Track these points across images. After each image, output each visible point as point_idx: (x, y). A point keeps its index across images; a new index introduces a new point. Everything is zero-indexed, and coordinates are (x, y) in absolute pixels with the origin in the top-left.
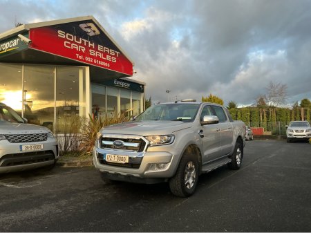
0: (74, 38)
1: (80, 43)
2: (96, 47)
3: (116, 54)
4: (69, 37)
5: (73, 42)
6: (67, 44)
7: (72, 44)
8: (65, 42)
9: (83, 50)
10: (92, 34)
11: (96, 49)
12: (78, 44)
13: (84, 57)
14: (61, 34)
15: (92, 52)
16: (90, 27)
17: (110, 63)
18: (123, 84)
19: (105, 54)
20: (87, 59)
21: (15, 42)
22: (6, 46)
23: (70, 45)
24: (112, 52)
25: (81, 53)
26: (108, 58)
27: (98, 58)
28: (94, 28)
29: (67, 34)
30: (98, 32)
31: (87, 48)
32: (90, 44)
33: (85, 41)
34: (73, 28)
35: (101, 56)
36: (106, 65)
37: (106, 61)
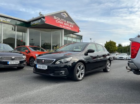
0: (59, 19)
2: (66, 22)
4: (58, 19)
5: (59, 20)
6: (57, 21)
9: (62, 23)
10: (65, 17)
11: (66, 23)
12: (61, 21)
14: (55, 18)
15: (65, 24)
16: (64, 14)
17: (71, 28)
18: (74, 36)
19: (69, 24)
20: (63, 26)
21: (40, 21)
22: (36, 23)
23: (58, 22)
24: (72, 23)
25: (61, 24)
26: (70, 26)
27: (67, 26)
28: (66, 14)
29: (57, 17)
30: (67, 16)
31: (64, 22)
32: (64, 21)
33: (63, 20)
34: (59, 15)
35: (68, 25)
36: (69, 28)
37: (70, 27)
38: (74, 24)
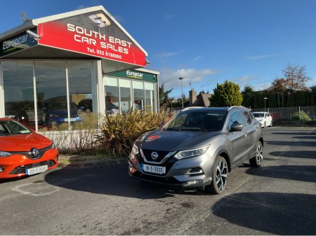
0: (84, 31)
1: (90, 35)
2: (107, 39)
3: (128, 44)
4: (80, 30)
5: (84, 35)
6: (77, 38)
7: (83, 38)
8: (75, 36)
9: (94, 43)
10: (102, 25)
11: (107, 41)
12: (89, 37)
13: (95, 51)
14: (71, 27)
15: (103, 45)
16: (100, 18)
17: (122, 54)
18: (136, 75)
19: (117, 46)
20: (98, 52)
21: (24, 38)
22: (15, 44)
23: (80, 39)
24: (124, 43)
25: (92, 46)
26: (120, 49)
27: (110, 51)
28: (104, 18)
29: (77, 27)
30: (108, 23)
31: (98, 41)
32: (101, 37)
33: (96, 33)
35: (112, 47)
36: (118, 56)
37: (118, 53)
38: (130, 43)
